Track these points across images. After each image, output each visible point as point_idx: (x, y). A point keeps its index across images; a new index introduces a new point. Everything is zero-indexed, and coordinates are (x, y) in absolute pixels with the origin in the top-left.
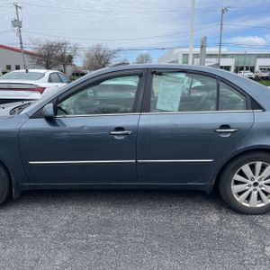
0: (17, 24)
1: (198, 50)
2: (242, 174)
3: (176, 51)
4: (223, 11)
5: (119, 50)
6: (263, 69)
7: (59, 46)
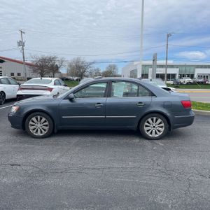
0: (21, 44)
1: (151, 62)
2: (148, 122)
3: (135, 63)
4: (168, 36)
5: (93, 63)
6: (200, 77)
7: (51, 59)
